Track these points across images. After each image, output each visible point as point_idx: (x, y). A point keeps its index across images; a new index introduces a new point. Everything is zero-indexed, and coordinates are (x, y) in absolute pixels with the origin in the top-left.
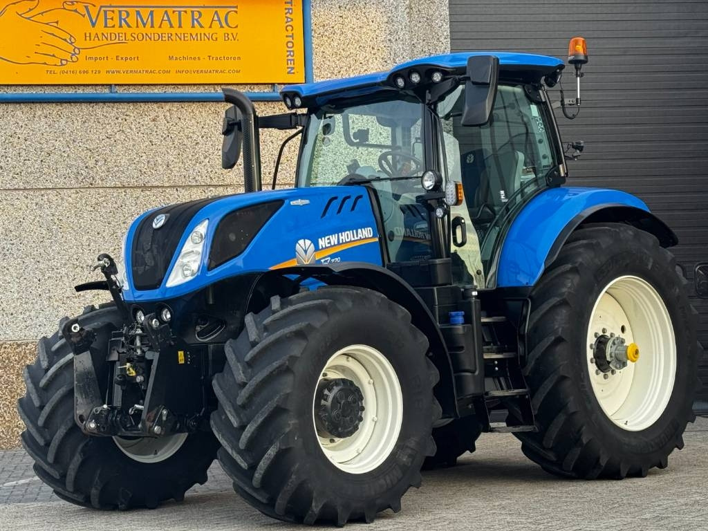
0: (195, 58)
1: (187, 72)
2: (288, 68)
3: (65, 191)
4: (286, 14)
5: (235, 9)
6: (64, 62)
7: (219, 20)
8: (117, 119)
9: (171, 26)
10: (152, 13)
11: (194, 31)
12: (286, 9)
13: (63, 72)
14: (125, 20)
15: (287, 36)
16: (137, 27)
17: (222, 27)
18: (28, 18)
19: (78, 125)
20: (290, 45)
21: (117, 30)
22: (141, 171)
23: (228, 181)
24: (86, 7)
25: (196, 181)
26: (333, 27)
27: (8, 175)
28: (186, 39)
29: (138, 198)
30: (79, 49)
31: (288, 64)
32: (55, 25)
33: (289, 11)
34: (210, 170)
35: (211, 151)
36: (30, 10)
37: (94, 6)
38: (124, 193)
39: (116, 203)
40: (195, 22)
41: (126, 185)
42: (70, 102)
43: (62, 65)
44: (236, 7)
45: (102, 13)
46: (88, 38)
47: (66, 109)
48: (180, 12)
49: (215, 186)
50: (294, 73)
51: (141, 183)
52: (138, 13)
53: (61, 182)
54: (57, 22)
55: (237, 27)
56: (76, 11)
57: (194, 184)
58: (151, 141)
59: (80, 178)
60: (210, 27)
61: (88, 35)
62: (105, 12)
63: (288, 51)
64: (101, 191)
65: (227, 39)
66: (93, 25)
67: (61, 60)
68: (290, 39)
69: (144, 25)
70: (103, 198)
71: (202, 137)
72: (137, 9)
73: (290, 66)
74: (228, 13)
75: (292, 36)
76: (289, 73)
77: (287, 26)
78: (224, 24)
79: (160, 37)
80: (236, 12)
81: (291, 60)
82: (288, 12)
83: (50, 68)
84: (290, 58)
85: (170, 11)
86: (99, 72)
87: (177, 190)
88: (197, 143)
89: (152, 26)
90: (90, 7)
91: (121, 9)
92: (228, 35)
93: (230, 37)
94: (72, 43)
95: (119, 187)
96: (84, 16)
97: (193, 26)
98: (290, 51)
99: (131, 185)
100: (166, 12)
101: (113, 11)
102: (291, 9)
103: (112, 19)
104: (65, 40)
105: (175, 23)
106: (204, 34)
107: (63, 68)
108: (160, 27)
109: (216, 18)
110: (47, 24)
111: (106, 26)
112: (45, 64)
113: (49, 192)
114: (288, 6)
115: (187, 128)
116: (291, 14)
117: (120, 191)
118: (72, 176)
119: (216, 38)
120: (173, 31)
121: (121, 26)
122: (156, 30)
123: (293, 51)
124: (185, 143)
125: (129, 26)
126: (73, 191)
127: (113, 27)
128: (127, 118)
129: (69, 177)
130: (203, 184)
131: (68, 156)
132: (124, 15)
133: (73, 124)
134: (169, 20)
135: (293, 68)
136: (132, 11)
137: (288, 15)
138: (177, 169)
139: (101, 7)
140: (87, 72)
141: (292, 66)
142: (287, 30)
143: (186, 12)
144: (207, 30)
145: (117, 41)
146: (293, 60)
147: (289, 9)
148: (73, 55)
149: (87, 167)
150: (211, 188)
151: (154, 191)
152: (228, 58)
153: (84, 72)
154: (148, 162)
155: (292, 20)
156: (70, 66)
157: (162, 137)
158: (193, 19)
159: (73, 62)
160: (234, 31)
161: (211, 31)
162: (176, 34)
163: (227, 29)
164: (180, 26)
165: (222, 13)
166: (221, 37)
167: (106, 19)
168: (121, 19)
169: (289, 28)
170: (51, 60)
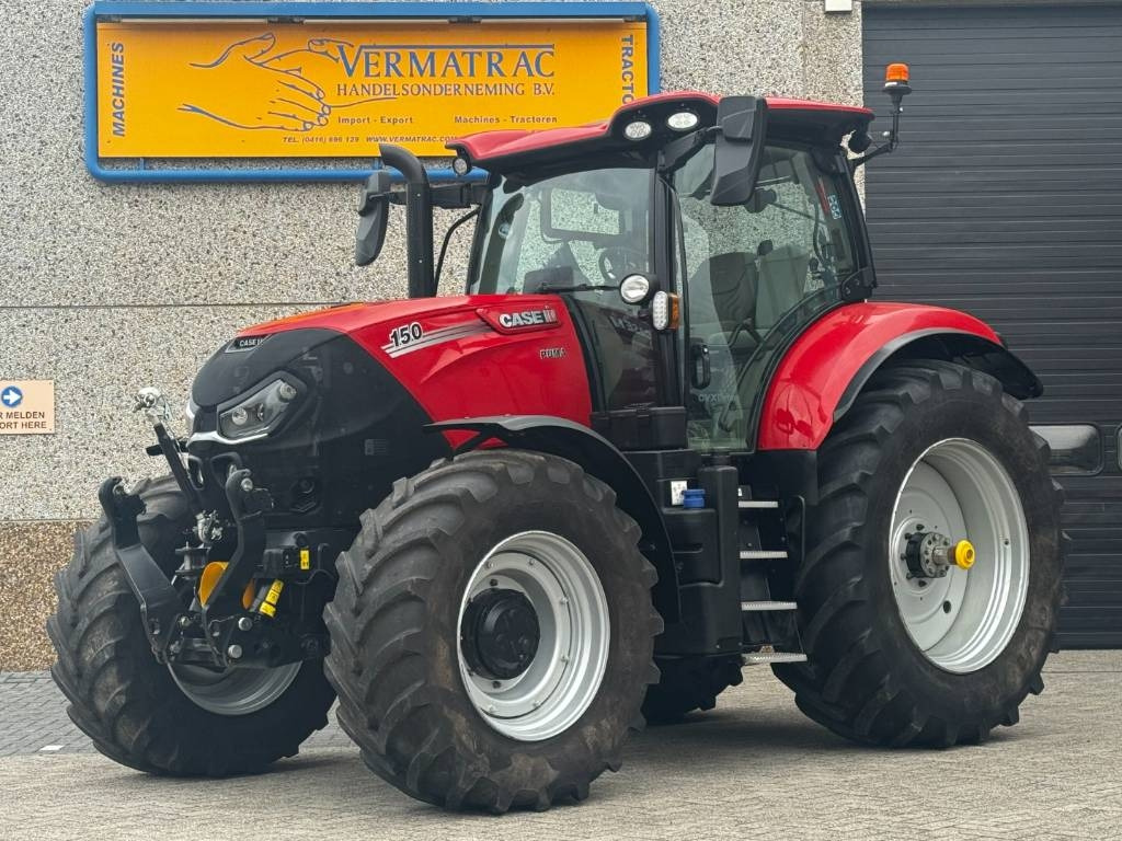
0: (492, 120)
4: (623, 55)
5: (550, 50)
6: (308, 126)
7: (527, 65)
9: (459, 74)
10: (432, 56)
11: (491, 82)
12: (623, 48)
13: (307, 140)
14: (394, 66)
15: (624, 88)
16: (412, 75)
17: (531, 74)
18: (260, 65)
19: (327, 215)
21: (383, 80)
24: (341, 48)
26: (691, 75)
27: (229, 284)
28: (480, 92)
30: (329, 107)
32: (297, 73)
33: (628, 51)
36: (263, 52)
37: (352, 46)
40: (493, 68)
42: (316, 183)
43: (306, 130)
44: (552, 46)
45: (363, 55)
46: (342, 92)
47: (311, 195)
48: (472, 54)
52: (413, 56)
53: (301, 295)
54: (299, 70)
55: (552, 74)
56: (326, 53)
59: (329, 289)
60: (515, 75)
61: (342, 87)
62: (367, 55)
65: (537, 91)
66: (350, 72)
67: (305, 122)
68: (629, 92)
69: (421, 72)
72: (411, 50)
74: (540, 55)
75: (631, 88)
77: (625, 73)
78: (533, 69)
79: (444, 89)
80: (552, 54)
82: (627, 53)
83: (289, 134)
85: (458, 53)
86: (357, 139)
89: (433, 74)
90: (346, 48)
91: (388, 50)
92: (540, 86)
93: (543, 89)
94: (319, 99)
96: (337, 60)
97: (490, 74)
100: (452, 55)
101: (378, 54)
102: (631, 49)
103: (376, 64)
104: (311, 95)
105: (465, 70)
106: (506, 86)
107: (305, 134)
108: (444, 75)
109: (523, 62)
110: (286, 72)
111: (367, 74)
112: (282, 128)
113: (285, 308)
114: (628, 44)
116: (630, 56)
118: (317, 286)
119: (523, 92)
120: (462, 81)
121: (388, 74)
122: (438, 79)
127: (378, 75)
129: (314, 288)
131: (313, 257)
132: (393, 59)
133: (320, 213)
134: (456, 66)
136: (405, 54)
137: (626, 57)
139: (362, 47)
140: (340, 139)
142: (625, 80)
143: (480, 54)
144: (509, 80)
145: (382, 96)
147: (627, 49)
148: (321, 116)
149: (338, 274)
152: (539, 120)
153: (336, 139)
155: (631, 64)
156: (316, 132)
158: (490, 64)
159: (321, 125)
160: (549, 81)
161: (516, 81)
162: (466, 86)
163: (538, 78)
164: (472, 74)
165: (532, 55)
166: (529, 88)
167: (368, 64)
168: (388, 64)
169: (628, 77)
170: (292, 124)
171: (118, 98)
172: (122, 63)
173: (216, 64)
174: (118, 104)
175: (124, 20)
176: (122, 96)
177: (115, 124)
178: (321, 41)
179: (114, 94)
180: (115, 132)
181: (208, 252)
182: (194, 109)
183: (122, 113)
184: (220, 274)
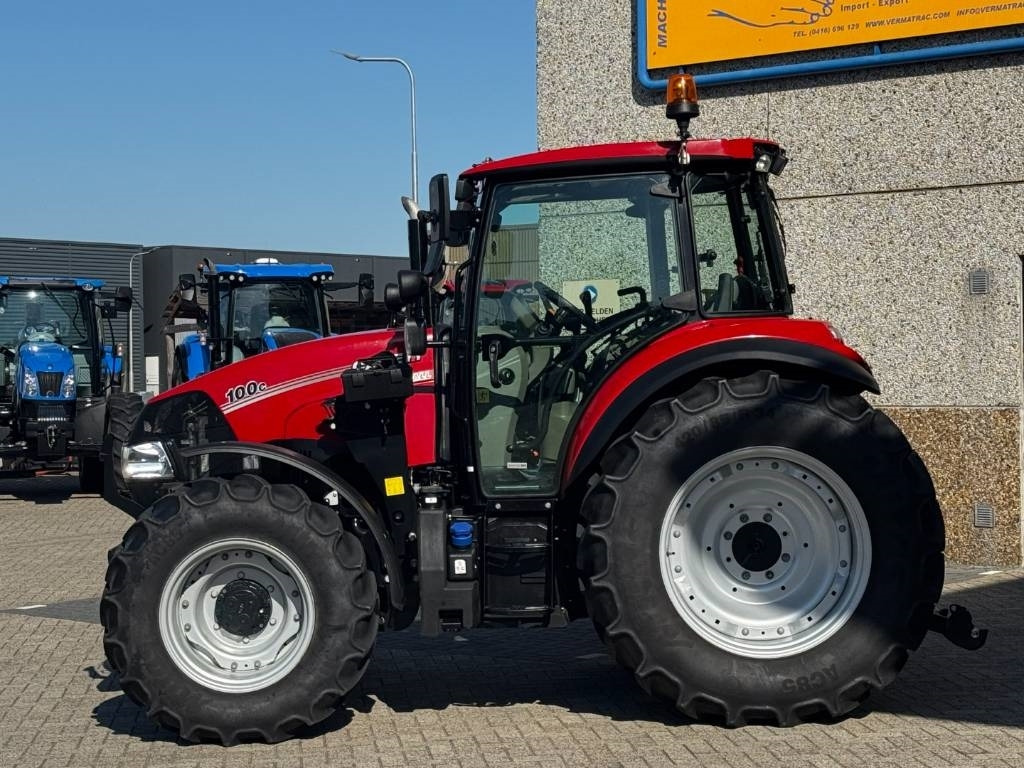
1: (973, 11)
3: (819, 199)
6: (815, 18)
8: (884, 91)
13: (814, 32)
22: (913, 166)
25: (987, 177)
29: (909, 205)
34: (1006, 158)
35: (1009, 129)
38: (891, 200)
39: (881, 214)
41: (893, 187)
43: (813, 22)
51: (913, 184)
53: (814, 188)
57: (984, 181)
58: (926, 121)
59: (837, 180)
64: (862, 197)
67: (813, 15)
70: (865, 209)
71: (997, 109)
83: (798, 28)
86: (858, 26)
87: (961, 192)
88: (989, 119)
95: (885, 192)
99: (900, 188)
107: (812, 27)
112: (792, 23)
113: (800, 201)
115: (976, 96)
117: (886, 196)
118: (827, 178)
124: (973, 120)
126: (828, 199)
128: (897, 89)
130: (997, 180)
131: (823, 150)
138: (961, 160)
148: (826, 5)
149: (845, 165)
150: (1008, 186)
151: (930, 194)
153: (839, 29)
154: (923, 152)
156: (822, 23)
157: (942, 113)
159: (826, 15)
170: (800, 17)
171: (662, 12)
174: (662, 17)
176: (665, 9)
177: (660, 36)
179: (659, 8)
180: (660, 45)
182: (721, 14)
183: (664, 25)
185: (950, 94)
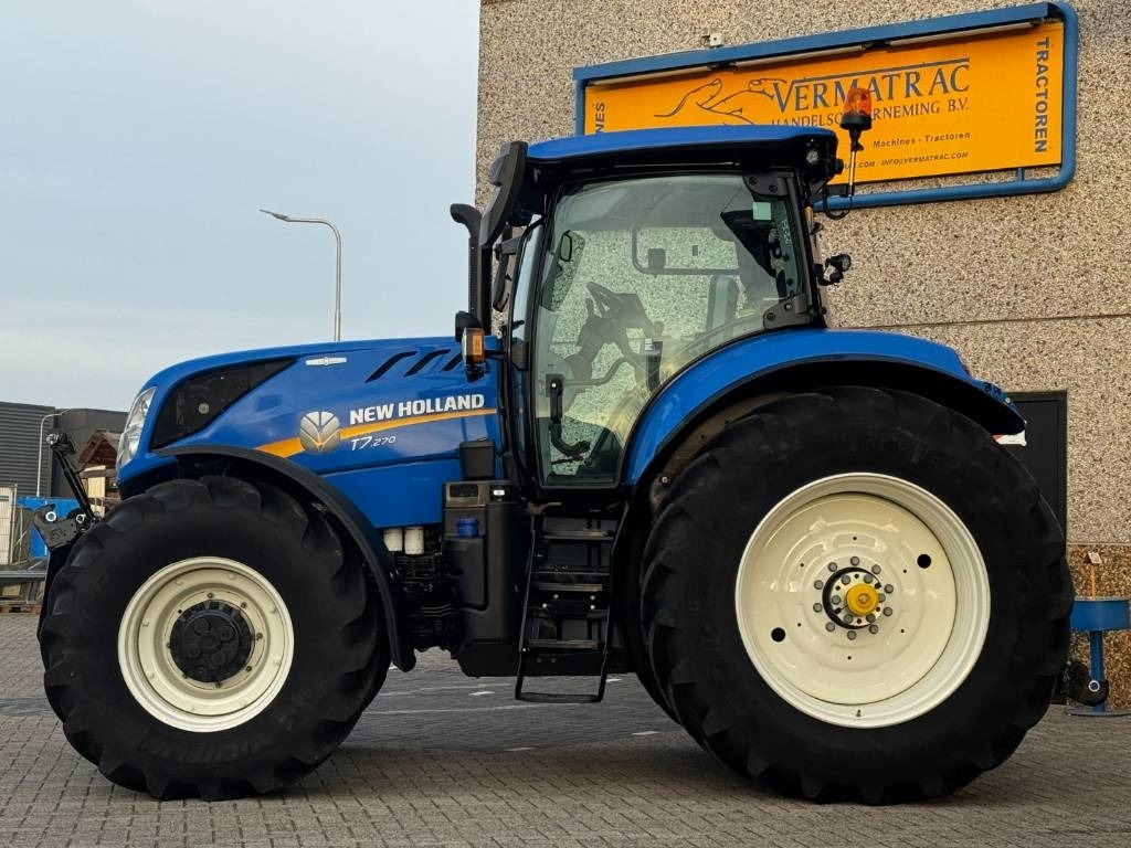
0: (907, 142)
1: (896, 162)
2: (1037, 143)
4: (1039, 60)
5: (966, 63)
7: (943, 82)
9: (879, 98)
10: (855, 83)
11: (908, 103)
12: (1039, 53)
15: (1038, 95)
17: (946, 91)
18: (709, 109)
20: (1042, 107)
21: (810, 112)
23: (949, 318)
24: (776, 85)
26: (1113, 73)
27: (682, 317)
28: (898, 114)
31: (1036, 137)
32: (738, 113)
33: (1043, 55)
34: (925, 302)
35: (928, 274)
36: (712, 97)
37: (785, 82)
44: (967, 60)
45: (794, 89)
48: (891, 77)
49: (933, 325)
50: (1045, 150)
52: (838, 84)
54: (741, 110)
55: (966, 89)
56: (763, 92)
57: (904, 322)
60: (931, 93)
62: (798, 89)
63: (1037, 117)
65: (952, 108)
66: (783, 107)
68: (1043, 98)
71: (918, 254)
72: (837, 80)
73: (1039, 139)
74: (956, 70)
75: (1045, 94)
76: (1038, 150)
77: (1039, 79)
78: (949, 88)
80: (967, 67)
81: (1041, 130)
82: (1042, 57)
84: (1041, 127)
85: (878, 76)
88: (910, 264)
90: (780, 84)
91: (817, 82)
92: (954, 101)
93: (958, 105)
96: (772, 97)
97: (908, 95)
98: (1042, 117)
100: (873, 80)
101: (807, 87)
102: (1047, 52)
103: (805, 97)
105: (884, 94)
106: (922, 105)
109: (939, 80)
110: (729, 114)
111: (798, 108)
114: (1043, 48)
115: (898, 242)
116: (1045, 59)
119: (938, 110)
121: (815, 106)
123: (1045, 117)
124: (895, 264)
125: (826, 105)
127: (807, 108)
130: (916, 322)
132: (820, 92)
134: (877, 90)
135: (1044, 143)
137: (1041, 62)
138: (882, 302)
139: (793, 82)
141: (1044, 139)
142: (1038, 86)
143: (899, 76)
144: (926, 99)
146: (1045, 130)
147: (1043, 53)
150: (927, 329)
152: (952, 137)
154: (846, 293)
155: (1046, 68)
157: (865, 257)
158: (908, 84)
160: (963, 95)
161: (931, 99)
162: (885, 109)
163: (953, 94)
164: (891, 97)
165: (947, 71)
166: (944, 106)
167: (798, 98)
168: (816, 96)
169: (1042, 82)
172: (603, 121)
173: (675, 112)
175: (597, 83)
178: (759, 81)
181: (667, 288)
184: (676, 308)
185: (872, 239)
